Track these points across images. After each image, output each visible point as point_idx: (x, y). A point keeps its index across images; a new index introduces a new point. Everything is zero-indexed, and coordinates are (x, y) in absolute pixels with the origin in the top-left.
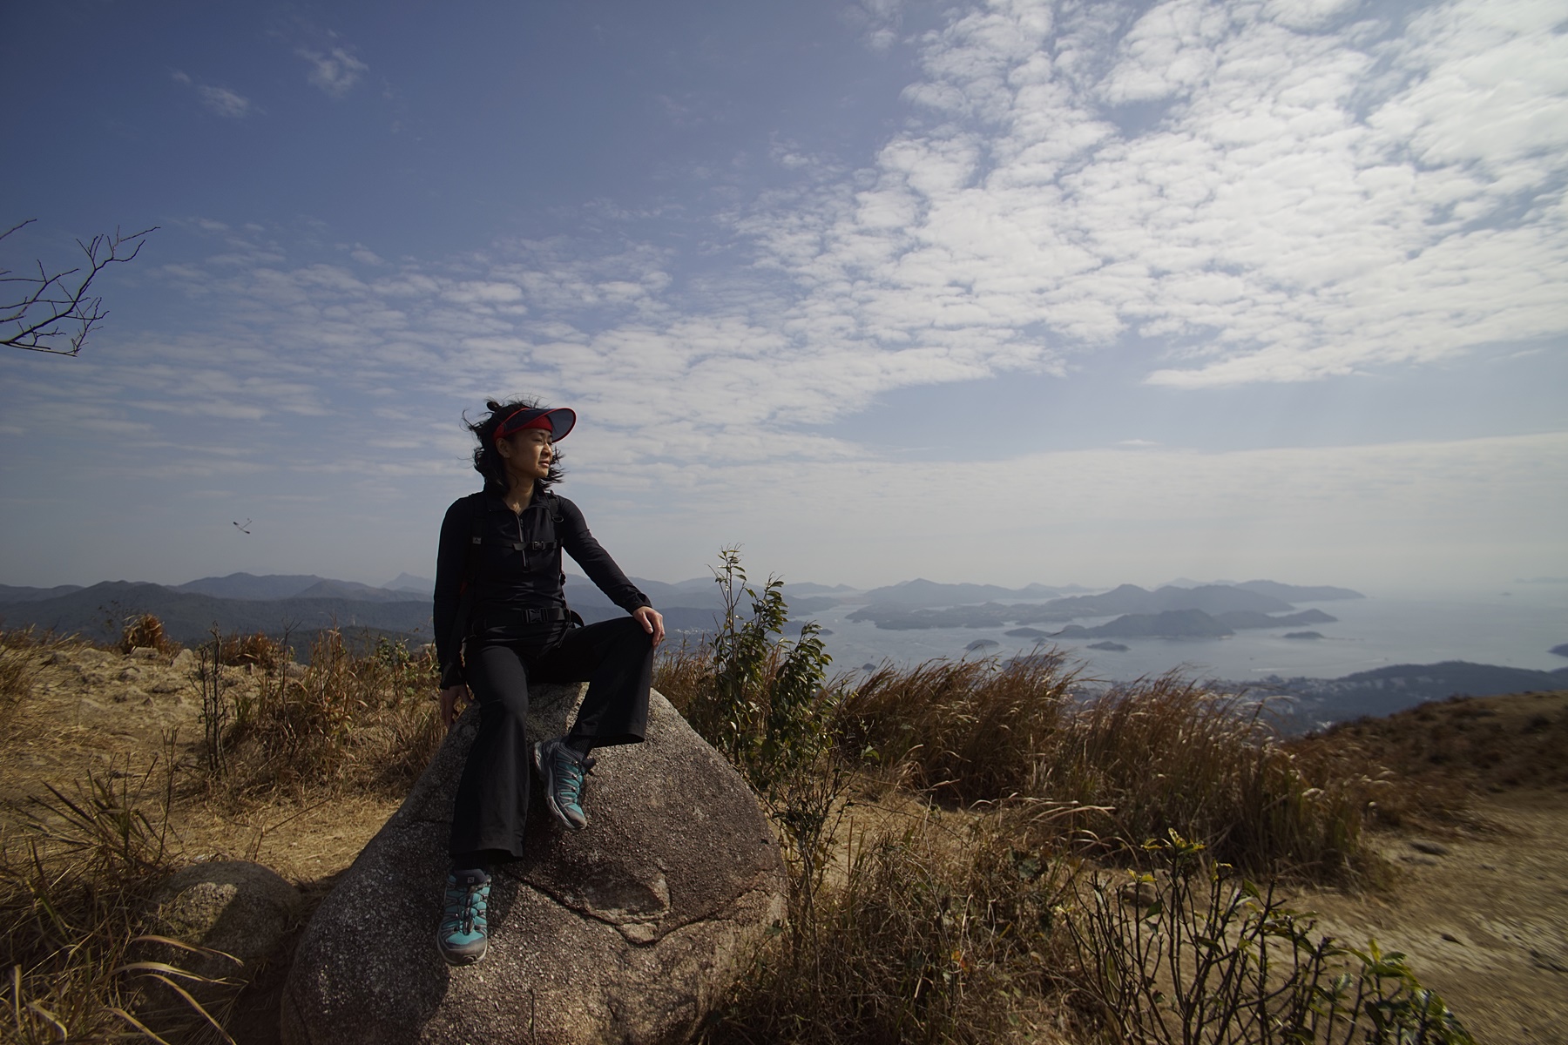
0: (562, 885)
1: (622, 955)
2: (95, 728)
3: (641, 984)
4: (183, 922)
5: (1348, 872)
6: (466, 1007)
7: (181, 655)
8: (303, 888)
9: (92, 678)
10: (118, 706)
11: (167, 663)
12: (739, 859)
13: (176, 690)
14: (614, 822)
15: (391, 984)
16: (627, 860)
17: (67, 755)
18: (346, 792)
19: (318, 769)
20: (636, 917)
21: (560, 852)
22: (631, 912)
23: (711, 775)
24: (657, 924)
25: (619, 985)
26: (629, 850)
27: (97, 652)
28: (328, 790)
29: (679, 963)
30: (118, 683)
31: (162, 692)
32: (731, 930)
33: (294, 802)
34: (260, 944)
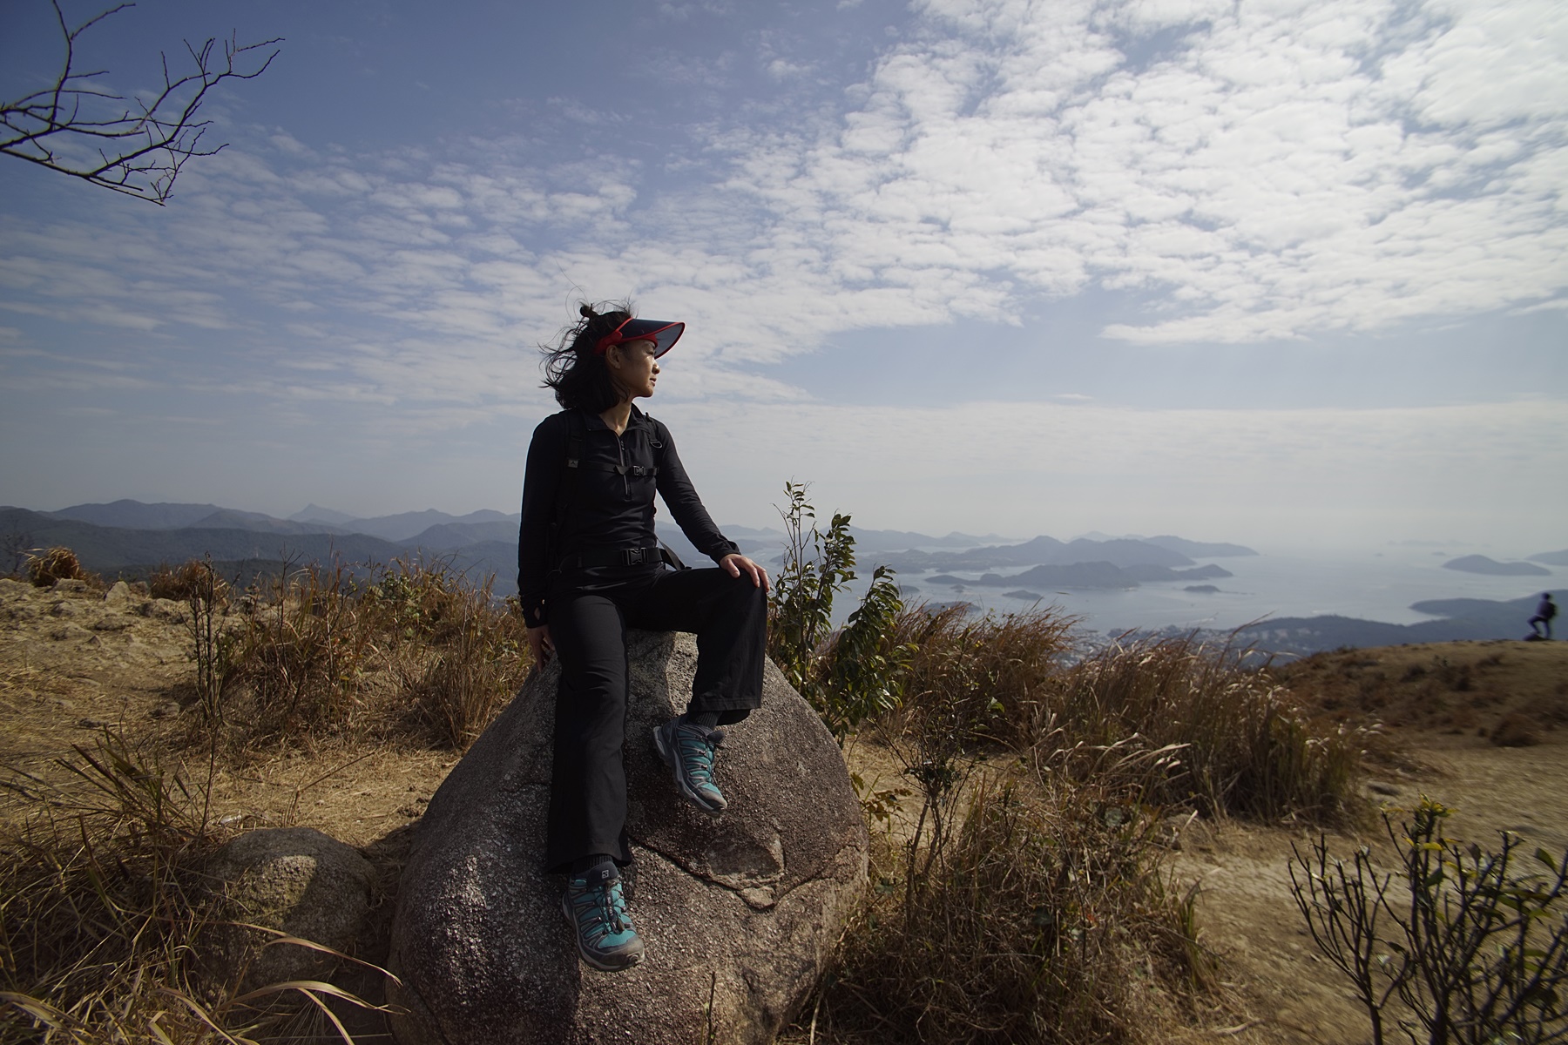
0: (687, 851)
1: (746, 922)
2: (47, 670)
3: (767, 952)
4: (256, 901)
5: (1341, 814)
6: (619, 991)
7: (115, 588)
8: (364, 853)
9: (21, 613)
10: (58, 644)
11: (99, 597)
12: (837, 814)
13: (123, 627)
14: (734, 781)
15: (535, 970)
16: (748, 821)
17: (23, 701)
18: (362, 742)
19: (327, 717)
20: (754, 881)
21: (685, 815)
22: (750, 876)
23: (808, 728)
24: (775, 887)
25: (749, 954)
26: (749, 811)
27: (15, 583)
28: (339, 740)
29: (796, 927)
30: (52, 618)
31: (106, 629)
32: (833, 888)
33: (305, 754)
34: (344, 922)
